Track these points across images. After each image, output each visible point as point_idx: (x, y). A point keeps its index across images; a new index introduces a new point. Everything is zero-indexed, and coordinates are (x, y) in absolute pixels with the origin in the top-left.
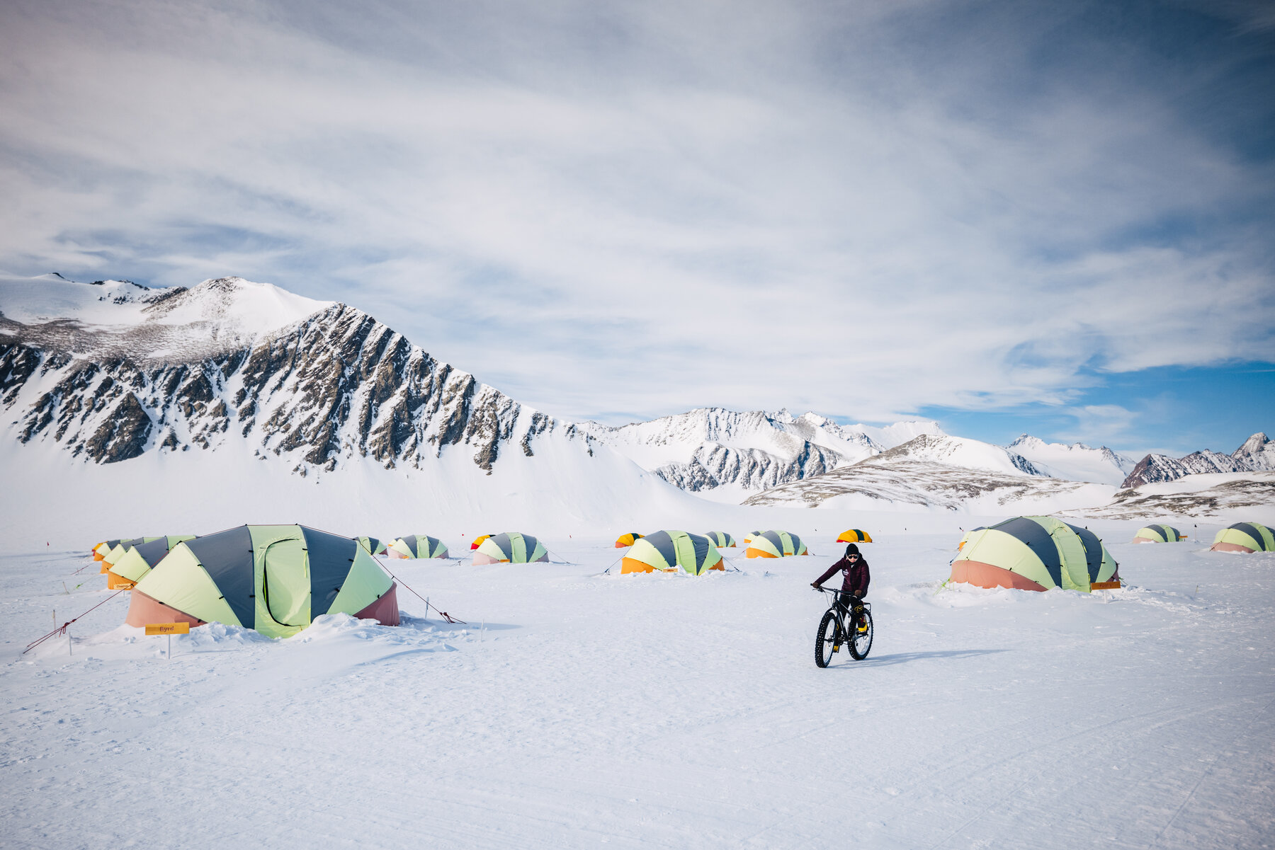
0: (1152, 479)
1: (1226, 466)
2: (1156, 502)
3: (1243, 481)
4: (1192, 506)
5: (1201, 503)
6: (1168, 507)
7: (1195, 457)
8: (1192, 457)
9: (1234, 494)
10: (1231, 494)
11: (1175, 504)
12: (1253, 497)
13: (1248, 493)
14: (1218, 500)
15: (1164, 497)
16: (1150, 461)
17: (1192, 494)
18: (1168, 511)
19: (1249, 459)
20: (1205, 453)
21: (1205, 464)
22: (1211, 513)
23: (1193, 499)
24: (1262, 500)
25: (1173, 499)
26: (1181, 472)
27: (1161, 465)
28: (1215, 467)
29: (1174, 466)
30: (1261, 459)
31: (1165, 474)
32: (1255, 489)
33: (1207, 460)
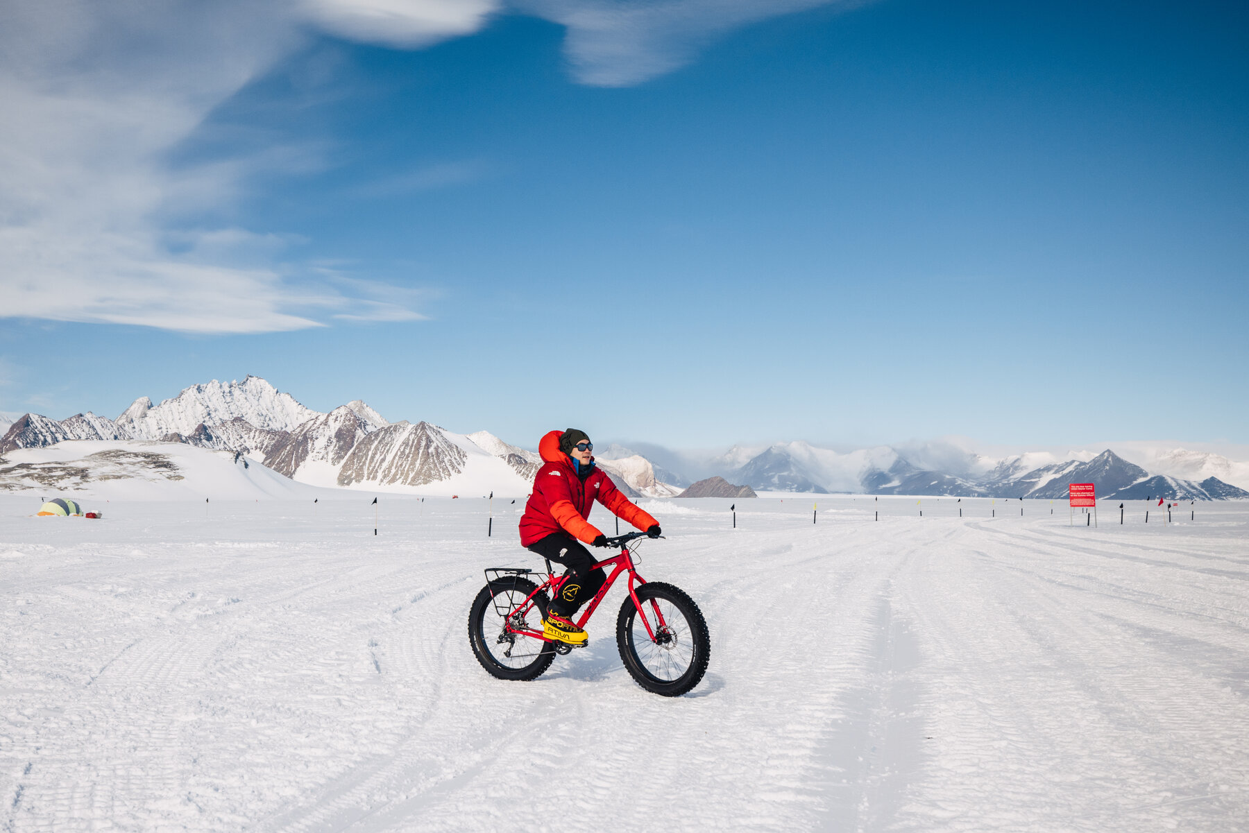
0: (27, 443)
1: (107, 432)
2: (25, 471)
3: (117, 451)
4: (62, 478)
5: (72, 475)
6: (36, 478)
7: (77, 421)
8: (74, 420)
9: (107, 465)
10: (104, 465)
11: (44, 474)
12: (125, 469)
13: (121, 464)
14: (90, 471)
15: (33, 466)
16: (28, 421)
17: (64, 464)
18: (36, 483)
19: (132, 425)
20: (88, 417)
21: (86, 429)
22: (81, 486)
23: (64, 469)
24: (133, 472)
25: (43, 469)
26: (60, 437)
27: (39, 427)
28: (97, 433)
29: (53, 429)
30: (143, 426)
31: (42, 438)
32: (128, 459)
33: (89, 424)
